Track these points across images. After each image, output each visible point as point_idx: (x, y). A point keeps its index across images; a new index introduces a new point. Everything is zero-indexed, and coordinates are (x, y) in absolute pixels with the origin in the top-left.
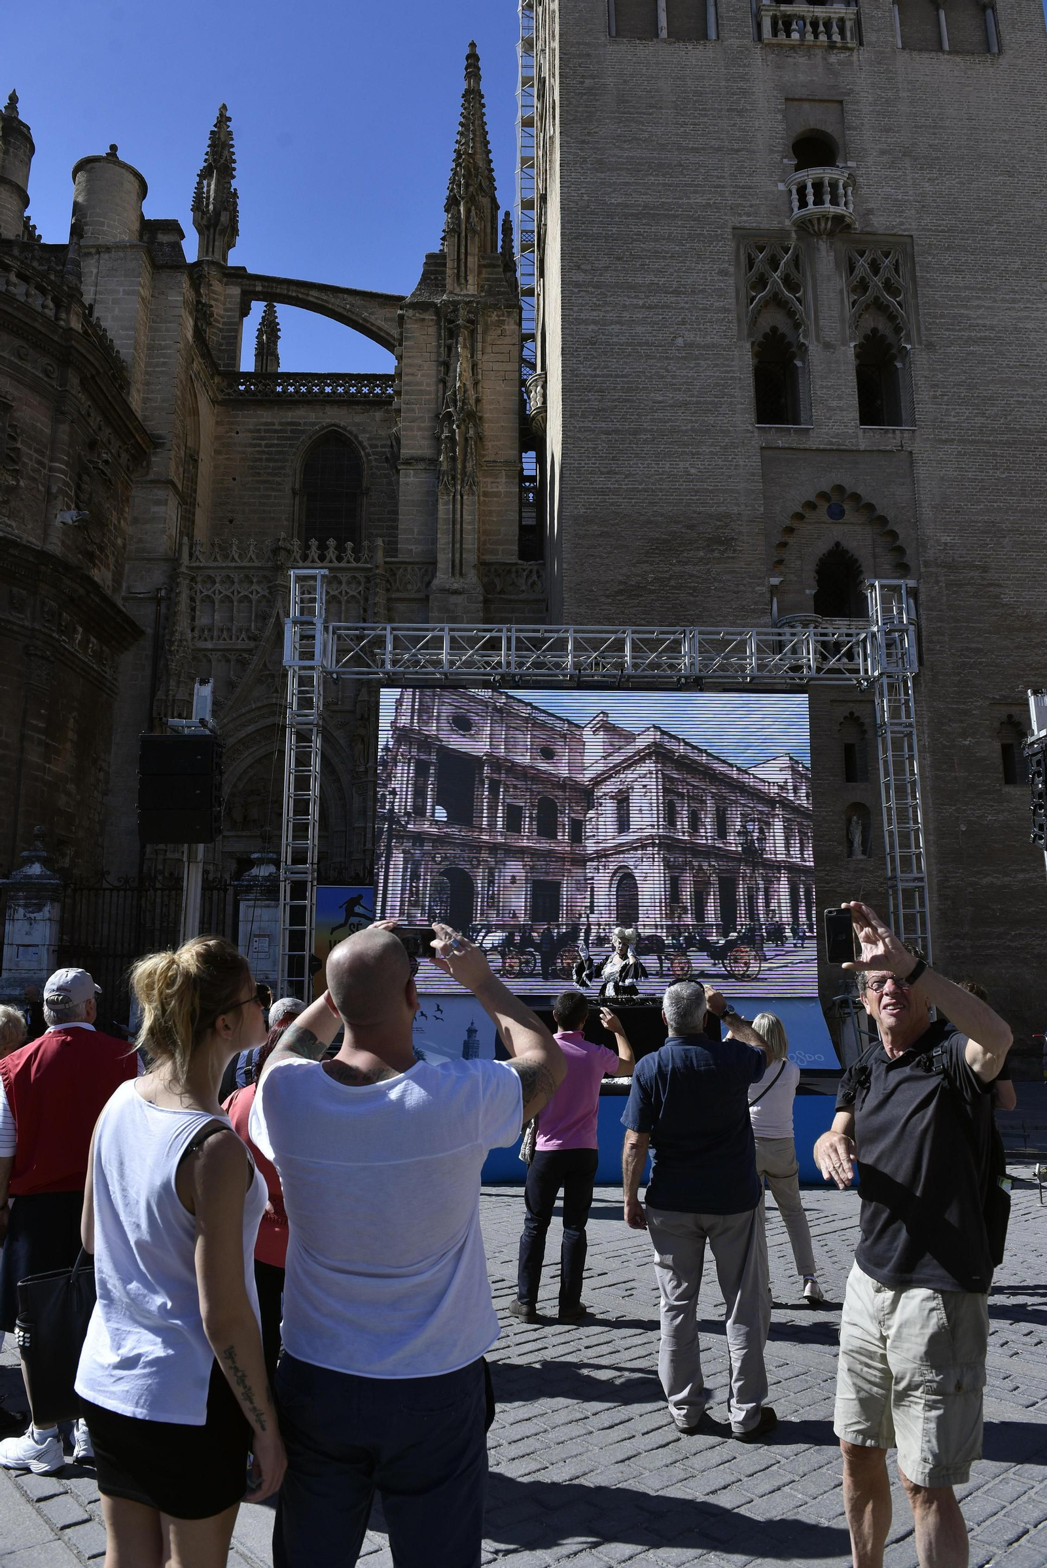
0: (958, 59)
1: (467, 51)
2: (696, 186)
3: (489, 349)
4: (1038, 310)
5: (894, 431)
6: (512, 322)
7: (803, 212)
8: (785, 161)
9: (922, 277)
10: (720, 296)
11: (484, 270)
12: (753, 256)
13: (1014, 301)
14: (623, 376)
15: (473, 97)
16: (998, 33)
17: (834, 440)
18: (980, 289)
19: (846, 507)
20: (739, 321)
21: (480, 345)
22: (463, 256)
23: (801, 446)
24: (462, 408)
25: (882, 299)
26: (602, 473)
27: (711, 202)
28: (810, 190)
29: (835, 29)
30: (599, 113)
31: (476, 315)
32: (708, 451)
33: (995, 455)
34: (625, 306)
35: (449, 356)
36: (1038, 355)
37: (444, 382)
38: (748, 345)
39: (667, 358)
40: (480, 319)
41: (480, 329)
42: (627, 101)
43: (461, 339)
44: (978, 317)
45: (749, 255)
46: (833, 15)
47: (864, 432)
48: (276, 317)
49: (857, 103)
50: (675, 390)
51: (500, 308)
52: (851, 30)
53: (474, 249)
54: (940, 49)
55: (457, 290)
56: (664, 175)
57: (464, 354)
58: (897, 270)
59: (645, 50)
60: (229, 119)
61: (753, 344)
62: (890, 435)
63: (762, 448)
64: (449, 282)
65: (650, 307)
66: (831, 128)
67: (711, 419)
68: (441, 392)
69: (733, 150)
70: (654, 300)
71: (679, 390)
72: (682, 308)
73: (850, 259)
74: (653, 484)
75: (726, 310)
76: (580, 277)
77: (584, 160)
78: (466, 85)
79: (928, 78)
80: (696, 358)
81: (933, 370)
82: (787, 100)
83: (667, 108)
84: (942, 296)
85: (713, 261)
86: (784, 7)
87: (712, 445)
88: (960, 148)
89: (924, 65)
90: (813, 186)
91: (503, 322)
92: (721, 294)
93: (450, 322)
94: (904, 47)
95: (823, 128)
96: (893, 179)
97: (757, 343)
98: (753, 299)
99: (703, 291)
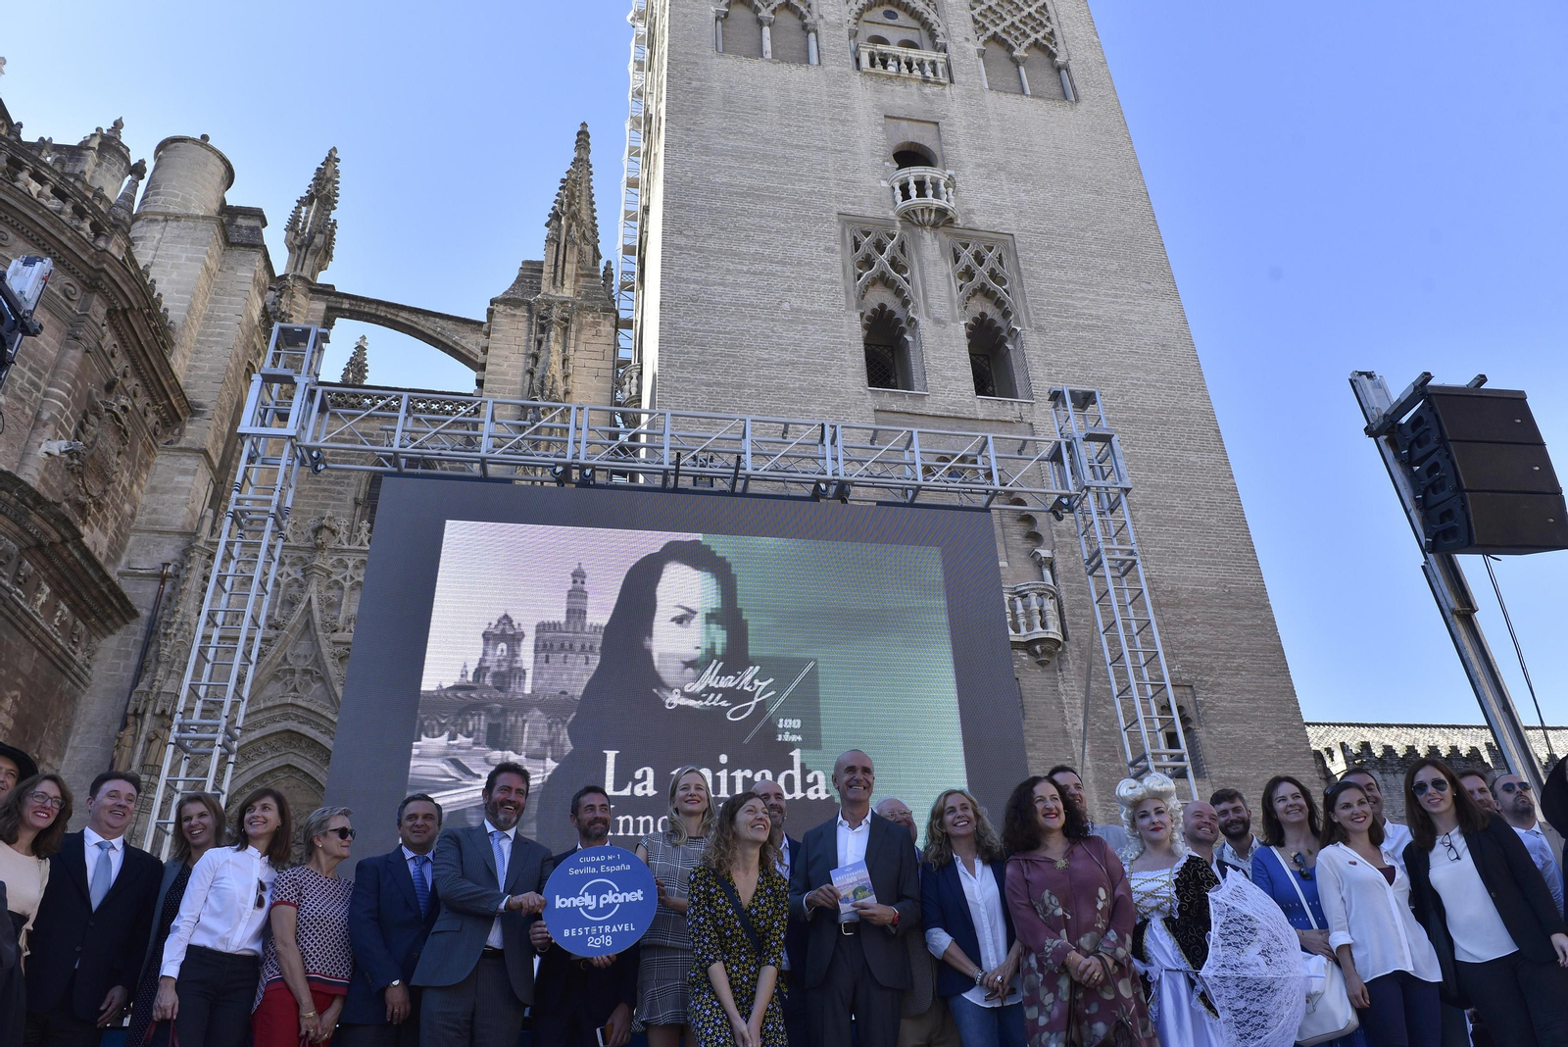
0: (1041, 102)
1: (579, 129)
2: (801, 175)
3: (582, 347)
4: (1139, 305)
5: (1012, 402)
6: (608, 324)
7: (907, 203)
8: (887, 164)
9: (1026, 270)
10: (827, 270)
11: (581, 279)
12: (859, 239)
13: (1116, 296)
14: (725, 333)
15: (582, 163)
16: (1074, 88)
17: (951, 408)
18: (1083, 284)
20: (847, 293)
21: (572, 342)
22: (560, 263)
23: (917, 412)
25: (988, 286)
27: (816, 190)
28: (912, 186)
29: (928, 68)
30: (704, 109)
31: (571, 314)
32: (818, 409)
34: (728, 270)
35: (539, 349)
36: (1145, 344)
37: (531, 373)
38: (857, 315)
39: (773, 320)
40: (575, 318)
41: (574, 327)
42: (733, 102)
43: (552, 334)
44: (1084, 308)
45: (855, 238)
46: (925, 58)
47: (981, 402)
48: (365, 359)
49: (951, 125)
50: (782, 350)
51: (596, 311)
52: (942, 70)
53: (572, 257)
54: (1022, 93)
55: (553, 292)
56: (769, 164)
57: (556, 349)
58: (1001, 262)
59: (750, 66)
60: (338, 160)
61: (862, 315)
62: (1009, 407)
63: (876, 411)
64: (545, 285)
65: (755, 273)
66: (929, 143)
67: (821, 379)
68: (528, 382)
69: (836, 150)
70: (759, 267)
71: (786, 350)
72: (788, 277)
73: (954, 249)
75: (833, 282)
76: (681, 241)
77: (690, 144)
78: (575, 155)
79: (1014, 114)
80: (804, 322)
81: (1046, 350)
82: (885, 116)
83: (771, 111)
84: (1047, 287)
85: (819, 239)
86: (880, 47)
87: (822, 404)
88: (1050, 169)
89: (1010, 103)
90: (915, 182)
91: (599, 324)
92: (827, 268)
93: (543, 318)
94: (991, 89)
95: (921, 142)
96: (990, 187)
97: (865, 315)
98: (860, 276)
99: (809, 264)
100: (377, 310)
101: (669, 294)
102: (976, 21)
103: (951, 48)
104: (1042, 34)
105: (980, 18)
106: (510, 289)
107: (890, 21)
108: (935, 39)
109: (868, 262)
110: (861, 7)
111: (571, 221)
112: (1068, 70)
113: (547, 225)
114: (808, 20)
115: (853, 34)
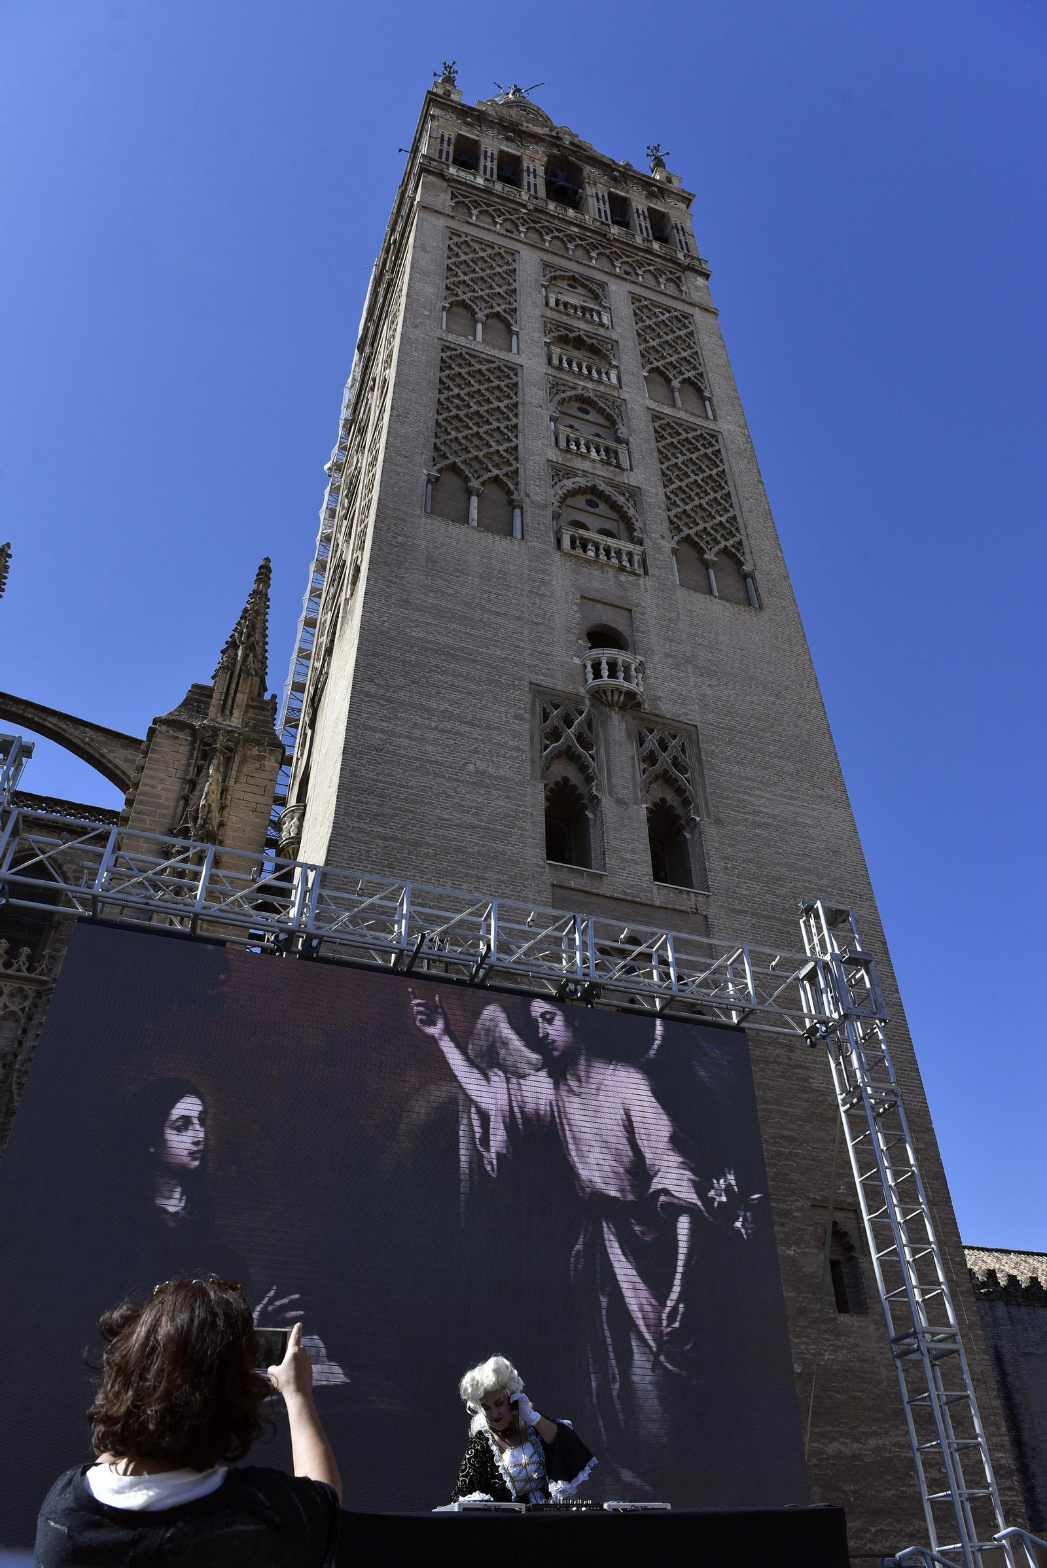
0: (728, 604)
1: (262, 563)
2: (496, 641)
3: (243, 779)
4: (813, 809)
5: (688, 892)
6: (273, 759)
7: (598, 682)
8: (580, 642)
9: (708, 761)
10: (515, 736)
11: (251, 710)
12: (548, 711)
13: (791, 798)
14: (407, 787)
15: (260, 598)
16: (758, 596)
17: (629, 891)
18: (761, 782)
20: (533, 762)
21: (234, 773)
22: (232, 691)
23: (594, 891)
24: (202, 826)
25: (671, 773)
27: (510, 657)
28: (604, 666)
29: (624, 557)
30: (408, 564)
31: (236, 745)
32: (495, 877)
34: (416, 724)
35: (198, 775)
36: (818, 848)
37: (186, 799)
38: (541, 786)
39: (457, 780)
40: (240, 749)
41: (237, 758)
42: (436, 562)
43: (215, 762)
44: (760, 806)
45: (544, 709)
46: (622, 548)
47: (658, 889)
49: (644, 614)
50: (463, 811)
51: (263, 745)
52: (638, 561)
53: (244, 687)
54: (711, 593)
55: (220, 719)
56: (466, 626)
57: (216, 777)
58: (683, 751)
59: (456, 531)
61: (546, 786)
62: (685, 896)
63: (553, 885)
64: (213, 711)
65: (442, 731)
66: (621, 628)
67: (500, 847)
68: (181, 807)
69: (532, 622)
71: (468, 812)
72: (475, 739)
73: (640, 733)
74: (431, 900)
75: (520, 750)
76: (373, 689)
77: (390, 596)
78: (255, 587)
79: (703, 612)
80: (488, 787)
81: (723, 843)
82: (582, 597)
83: (473, 576)
84: (727, 781)
85: (509, 705)
86: (581, 531)
87: (500, 872)
88: (734, 668)
89: (698, 602)
90: (608, 663)
91: (264, 758)
92: (515, 735)
93: (206, 744)
94: (682, 585)
95: (614, 626)
96: (677, 677)
97: (548, 787)
98: (546, 747)
99: (498, 728)
100: (24, 711)
101: (354, 741)
102: (671, 522)
103: (648, 543)
104: (731, 542)
105: (675, 520)
106: (175, 710)
107: (592, 510)
108: (633, 532)
109: (555, 735)
110: (566, 492)
111: (248, 652)
112: (753, 579)
113: (223, 652)
114: (515, 496)
115: (556, 516)
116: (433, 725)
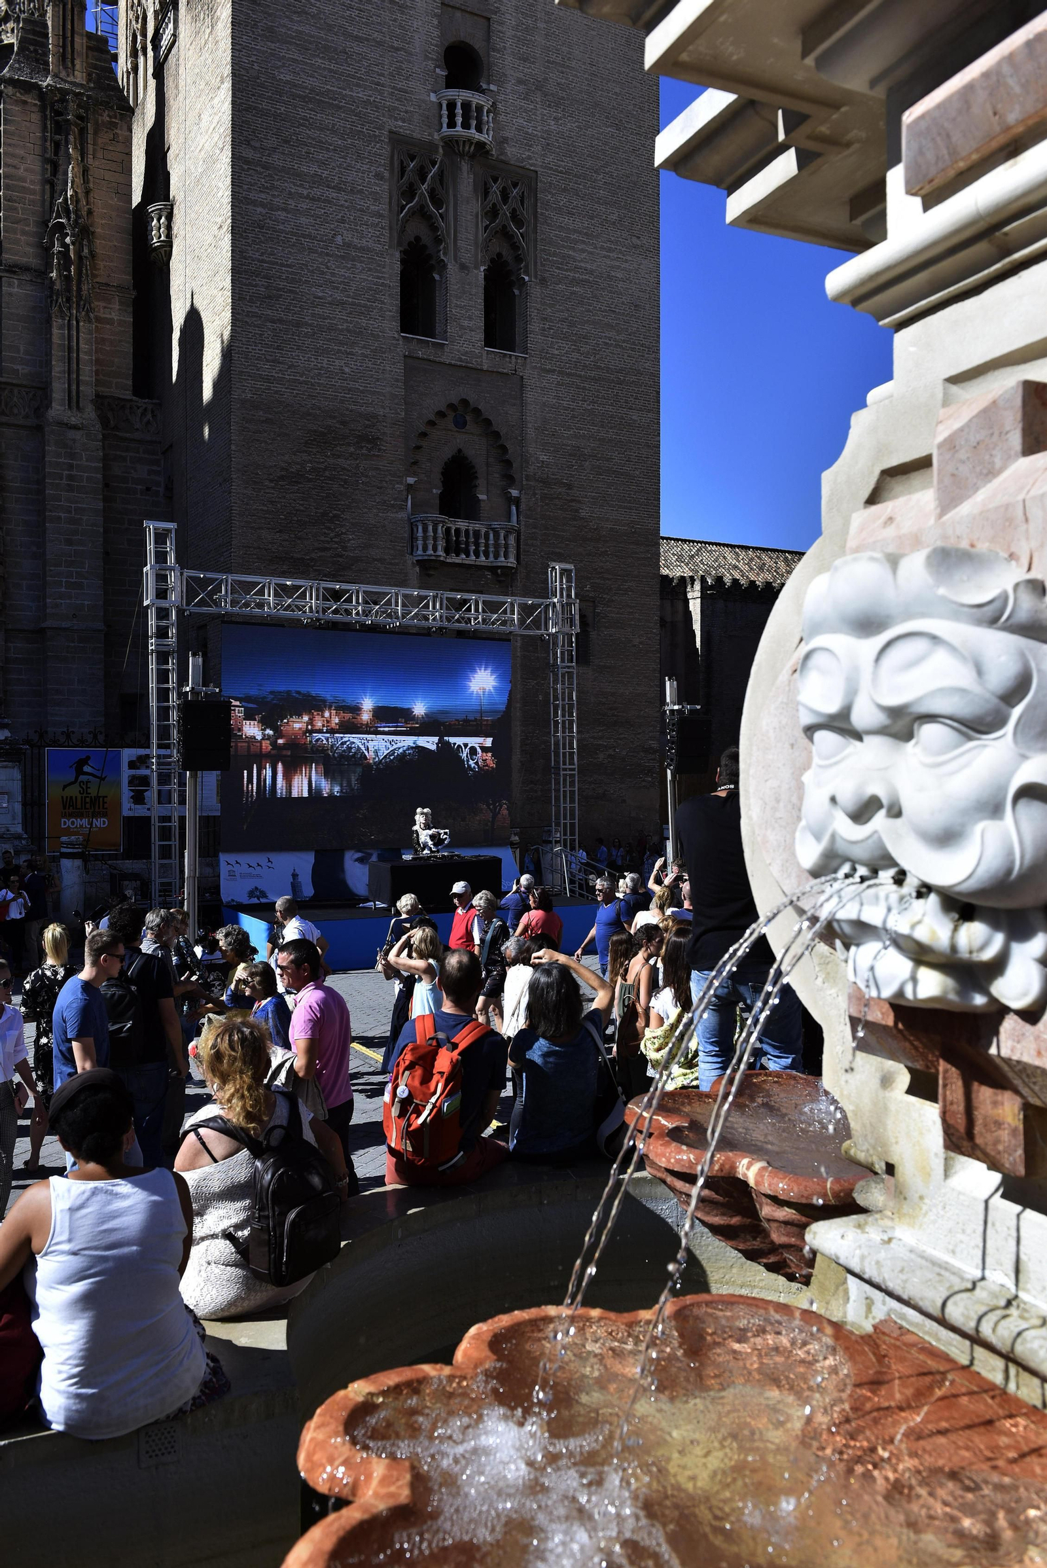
2: (359, 78)
3: (100, 155)
4: (626, 261)
5: (510, 355)
6: (125, 126)
7: (451, 131)
8: (438, 70)
9: (542, 214)
10: (375, 200)
11: (90, 53)
12: (405, 164)
13: (610, 250)
14: (287, 266)
17: (464, 357)
18: (586, 234)
19: (468, 418)
20: (391, 228)
21: (90, 147)
22: (69, 35)
23: (437, 360)
24: (76, 221)
25: (508, 228)
26: (268, 361)
27: (372, 99)
28: (459, 111)
31: (87, 111)
32: (360, 352)
33: (584, 388)
34: (290, 193)
35: (58, 154)
36: (623, 303)
37: (51, 185)
38: (398, 255)
39: (327, 255)
40: (91, 116)
41: (90, 127)
43: (71, 136)
44: (581, 261)
45: (402, 162)
47: (487, 354)
49: (502, 24)
50: (334, 288)
51: (112, 108)
53: (81, 27)
55: (63, 74)
56: (330, 60)
57: (76, 157)
58: (522, 203)
61: (401, 251)
62: (507, 360)
63: (405, 356)
64: (53, 61)
65: (313, 199)
66: (478, 44)
67: (363, 322)
68: (47, 196)
69: (392, 47)
71: (337, 288)
72: (342, 206)
73: (485, 184)
74: (312, 378)
75: (381, 216)
76: (249, 153)
77: (256, 24)
80: (353, 259)
81: (544, 303)
82: (442, 4)
84: (556, 235)
85: (371, 162)
87: (364, 347)
88: (581, 91)
90: (462, 108)
91: (115, 125)
92: (377, 198)
93: (57, 113)
95: (471, 44)
96: (526, 111)
97: (403, 251)
98: (403, 208)
99: (361, 192)
109: (410, 192)
116: (305, 192)
